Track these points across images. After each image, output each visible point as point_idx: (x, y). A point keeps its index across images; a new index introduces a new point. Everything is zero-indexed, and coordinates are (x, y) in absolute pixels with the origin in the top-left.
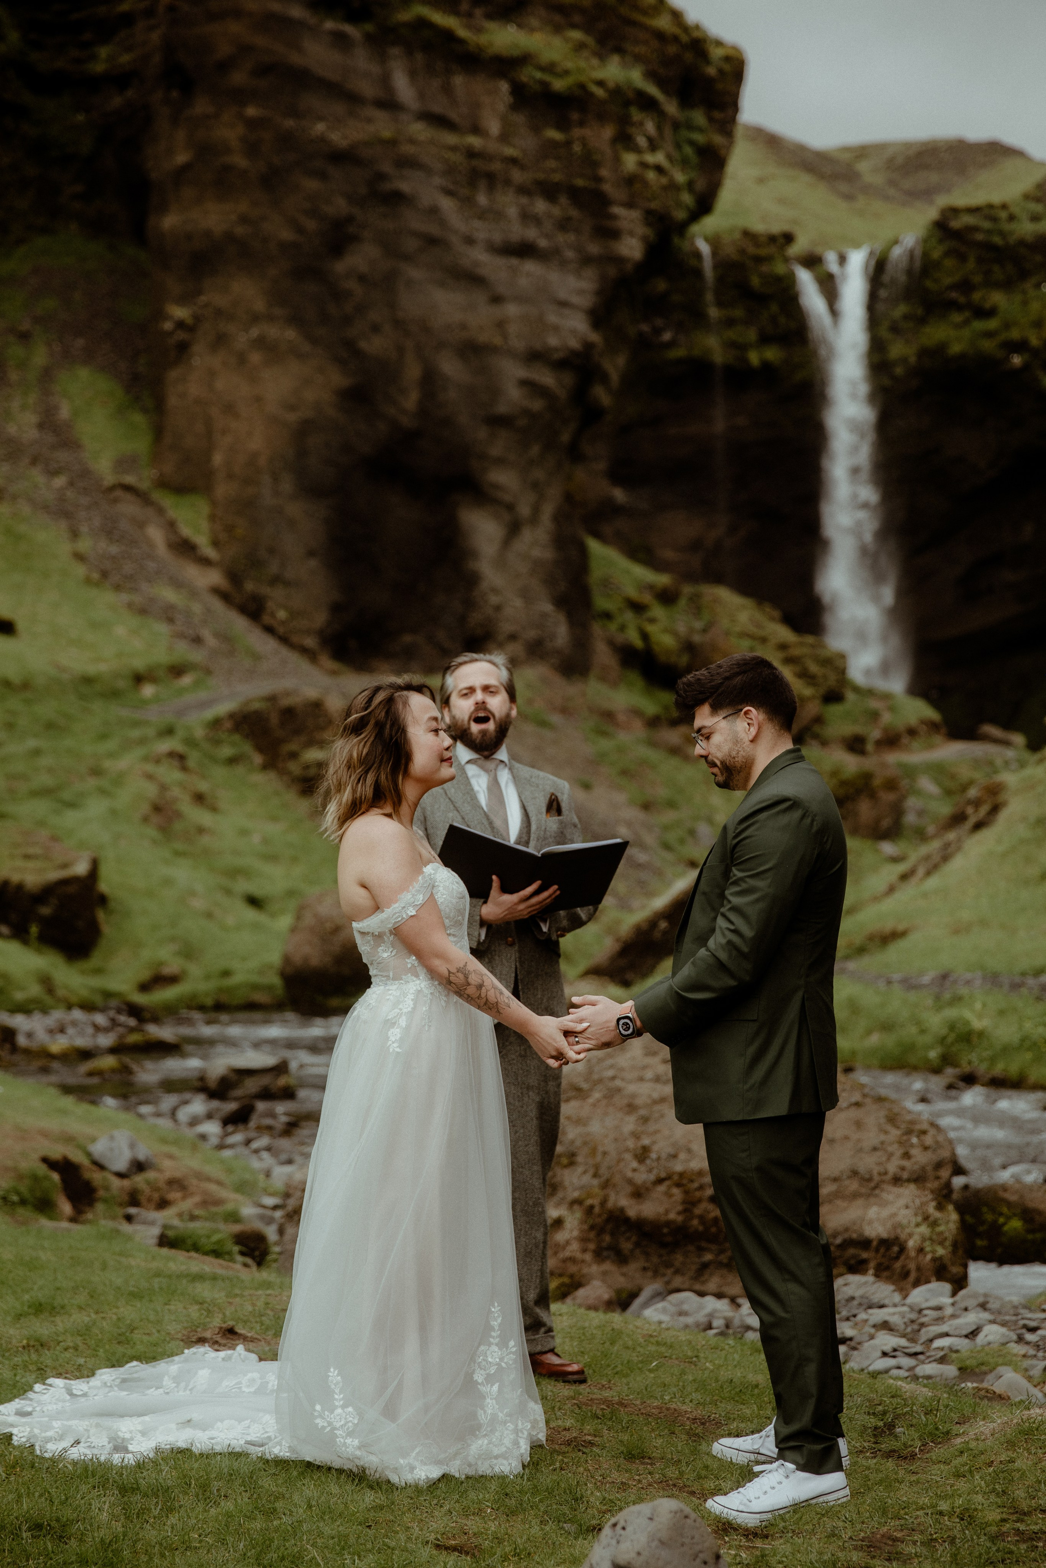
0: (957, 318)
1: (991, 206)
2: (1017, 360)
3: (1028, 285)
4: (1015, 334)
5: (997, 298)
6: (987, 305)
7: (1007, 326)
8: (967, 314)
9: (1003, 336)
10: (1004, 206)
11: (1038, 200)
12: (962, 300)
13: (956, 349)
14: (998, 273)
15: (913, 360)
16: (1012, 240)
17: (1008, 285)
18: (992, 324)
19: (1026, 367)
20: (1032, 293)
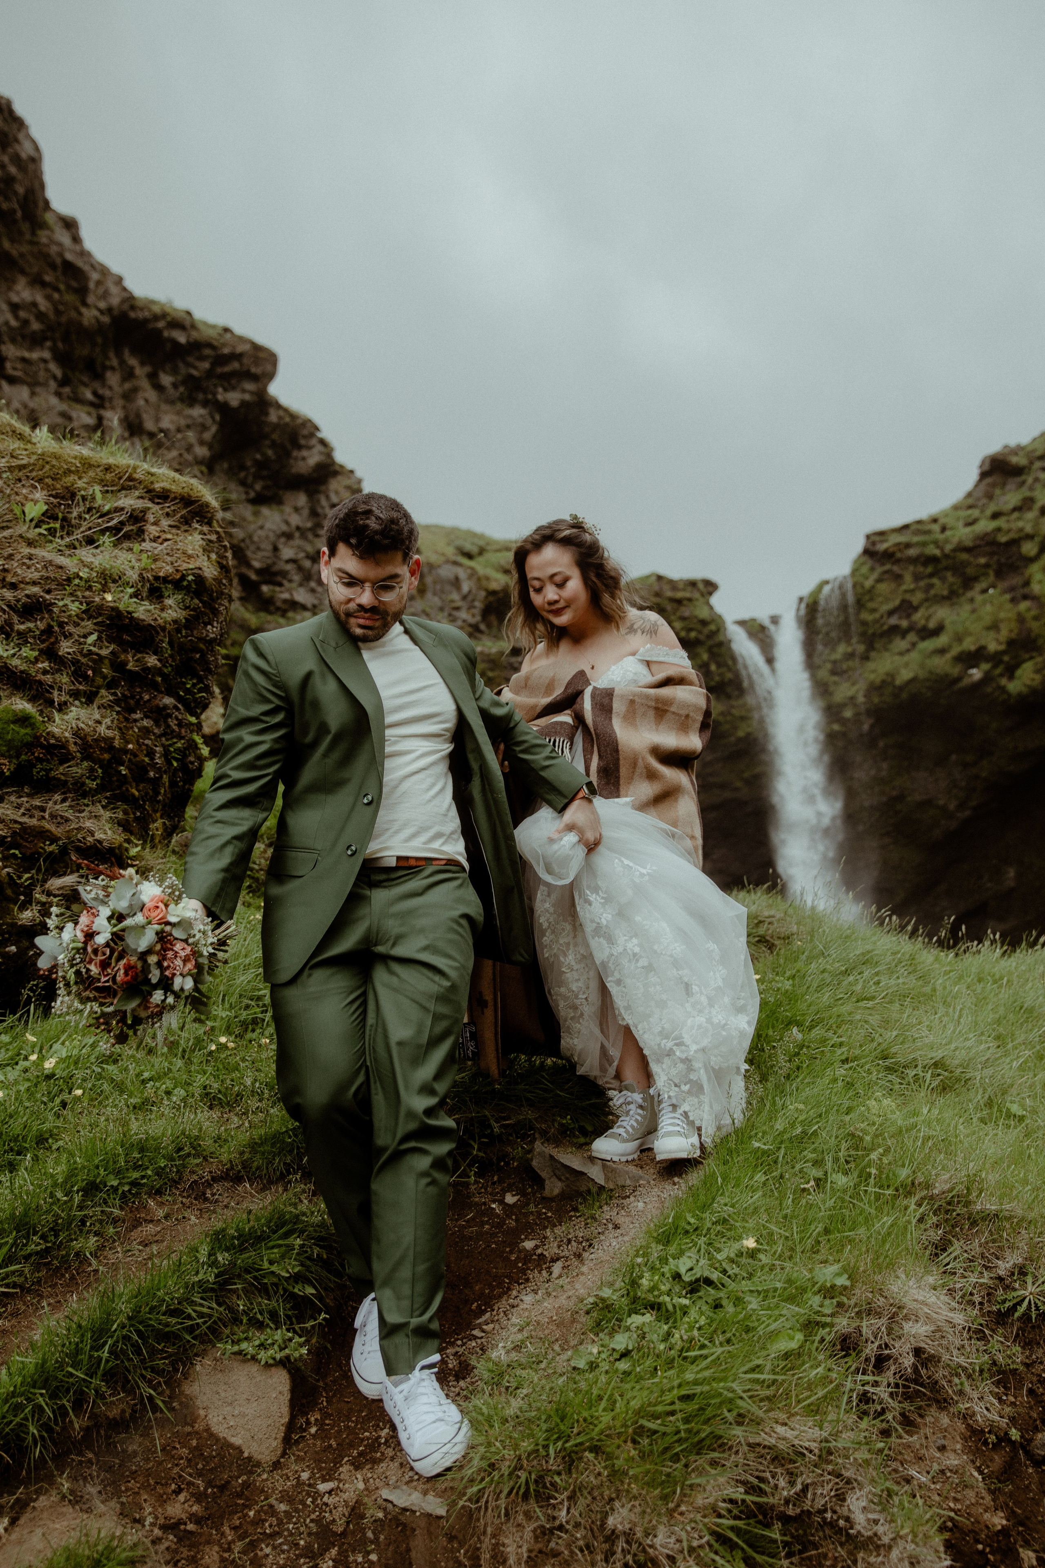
0: (901, 644)
1: (919, 522)
2: (976, 674)
3: (975, 593)
4: (969, 645)
5: (941, 613)
6: (932, 625)
7: (959, 639)
8: (912, 637)
9: (955, 651)
10: (935, 521)
11: (970, 507)
12: (904, 623)
13: (905, 675)
14: (939, 587)
15: (861, 699)
16: (948, 548)
17: (951, 597)
18: (942, 640)
19: (987, 678)
20: (979, 598)
